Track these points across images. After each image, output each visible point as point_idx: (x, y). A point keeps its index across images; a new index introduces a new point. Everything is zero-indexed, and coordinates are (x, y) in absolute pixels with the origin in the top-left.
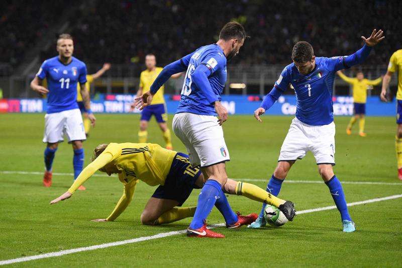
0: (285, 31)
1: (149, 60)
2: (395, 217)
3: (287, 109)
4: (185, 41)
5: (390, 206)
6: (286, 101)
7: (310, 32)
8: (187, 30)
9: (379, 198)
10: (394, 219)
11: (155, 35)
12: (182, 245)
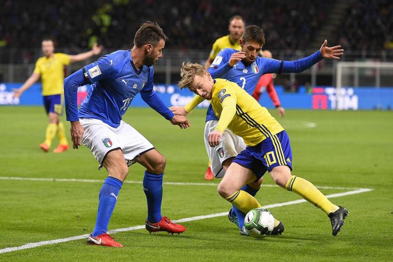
0: (175, 11)
1: (45, 46)
2: (299, 225)
3: (177, 100)
4: (60, 22)
5: (293, 212)
6: (176, 92)
7: (203, 13)
8: (62, 10)
9: (280, 202)
10: (297, 227)
11: (25, 15)
12: (54, 257)
